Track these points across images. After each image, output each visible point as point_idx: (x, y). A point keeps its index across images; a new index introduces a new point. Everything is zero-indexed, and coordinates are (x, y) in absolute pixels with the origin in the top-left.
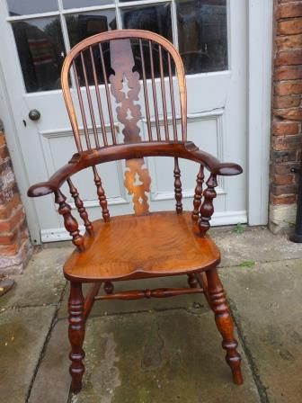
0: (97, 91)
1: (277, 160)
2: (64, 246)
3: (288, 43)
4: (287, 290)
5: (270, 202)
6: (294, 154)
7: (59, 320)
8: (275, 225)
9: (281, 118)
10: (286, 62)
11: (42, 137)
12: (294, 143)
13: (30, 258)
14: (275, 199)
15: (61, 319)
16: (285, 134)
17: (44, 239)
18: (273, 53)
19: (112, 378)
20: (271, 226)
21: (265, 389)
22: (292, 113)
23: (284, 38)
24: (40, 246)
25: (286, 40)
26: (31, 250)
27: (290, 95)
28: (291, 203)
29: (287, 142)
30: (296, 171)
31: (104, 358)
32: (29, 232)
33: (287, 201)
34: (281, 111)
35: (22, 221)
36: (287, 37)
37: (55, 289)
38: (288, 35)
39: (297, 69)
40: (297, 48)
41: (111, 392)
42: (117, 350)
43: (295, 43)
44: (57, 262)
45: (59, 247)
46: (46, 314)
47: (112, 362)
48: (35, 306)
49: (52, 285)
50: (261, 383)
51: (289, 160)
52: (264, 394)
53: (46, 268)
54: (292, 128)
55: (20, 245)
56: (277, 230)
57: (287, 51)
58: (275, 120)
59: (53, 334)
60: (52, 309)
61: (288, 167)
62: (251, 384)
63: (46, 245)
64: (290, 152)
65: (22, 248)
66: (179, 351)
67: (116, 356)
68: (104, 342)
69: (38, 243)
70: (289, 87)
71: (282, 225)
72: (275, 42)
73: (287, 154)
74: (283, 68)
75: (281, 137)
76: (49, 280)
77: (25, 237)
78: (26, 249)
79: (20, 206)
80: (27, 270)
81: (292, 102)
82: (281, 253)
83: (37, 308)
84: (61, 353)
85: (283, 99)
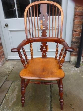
0: (34, 19)
1: (73, 43)
2: (14, 61)
3: (79, 9)
4: (68, 81)
5: (70, 55)
6: (78, 42)
7: (6, 81)
8: (71, 62)
9: (75, 31)
10: (77, 15)
11: (9, 31)
12: (78, 39)
13: (4, 63)
14: (72, 54)
15: (7, 81)
16: (76, 36)
17: (9, 58)
18: (74, 12)
19: (14, 98)
20: (70, 62)
21: (52, 108)
22: (78, 30)
23: (77, 7)
24: (8, 60)
25: (78, 8)
26: (5, 61)
27: (78, 25)
28: (76, 56)
29: (76, 38)
30: (78, 47)
31: (14, 92)
32: (5, 56)
33: (75, 55)
34: (75, 29)
35: (2, 53)
36: (78, 7)
37: (8, 72)
38: (79, 6)
39: (81, 17)
40: (81, 11)
41: (13, 102)
42: (18, 91)
43: (81, 9)
44: (11, 65)
45: (13, 61)
46: (3, 79)
47: (15, 94)
48: (2, 76)
49: (8, 71)
50: (51, 106)
51: (76, 44)
52: (51, 109)
53: (8, 66)
54: (78, 34)
55: (1, 60)
56: (72, 63)
57: (78, 11)
58: (74, 32)
59: (4, 84)
60: (6, 78)
61: (76, 46)
62: (49, 106)
63: (9, 60)
64: (77, 41)
65: (2, 60)
66: (33, 94)
67: (17, 92)
68: (15, 88)
69: (7, 59)
70: (78, 22)
71: (73, 62)
72: (75, 8)
73: (76, 42)
74: (77, 16)
75: (75, 37)
76: (7, 70)
77: (3, 58)
78: (3, 61)
79: (2, 49)
80: (3, 66)
81: (78, 27)
82: (71, 70)
83: (2, 77)
84: (4, 90)
85: (76, 26)
